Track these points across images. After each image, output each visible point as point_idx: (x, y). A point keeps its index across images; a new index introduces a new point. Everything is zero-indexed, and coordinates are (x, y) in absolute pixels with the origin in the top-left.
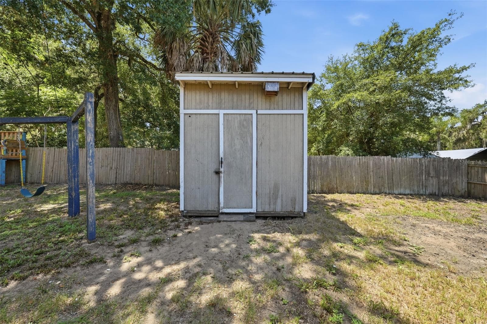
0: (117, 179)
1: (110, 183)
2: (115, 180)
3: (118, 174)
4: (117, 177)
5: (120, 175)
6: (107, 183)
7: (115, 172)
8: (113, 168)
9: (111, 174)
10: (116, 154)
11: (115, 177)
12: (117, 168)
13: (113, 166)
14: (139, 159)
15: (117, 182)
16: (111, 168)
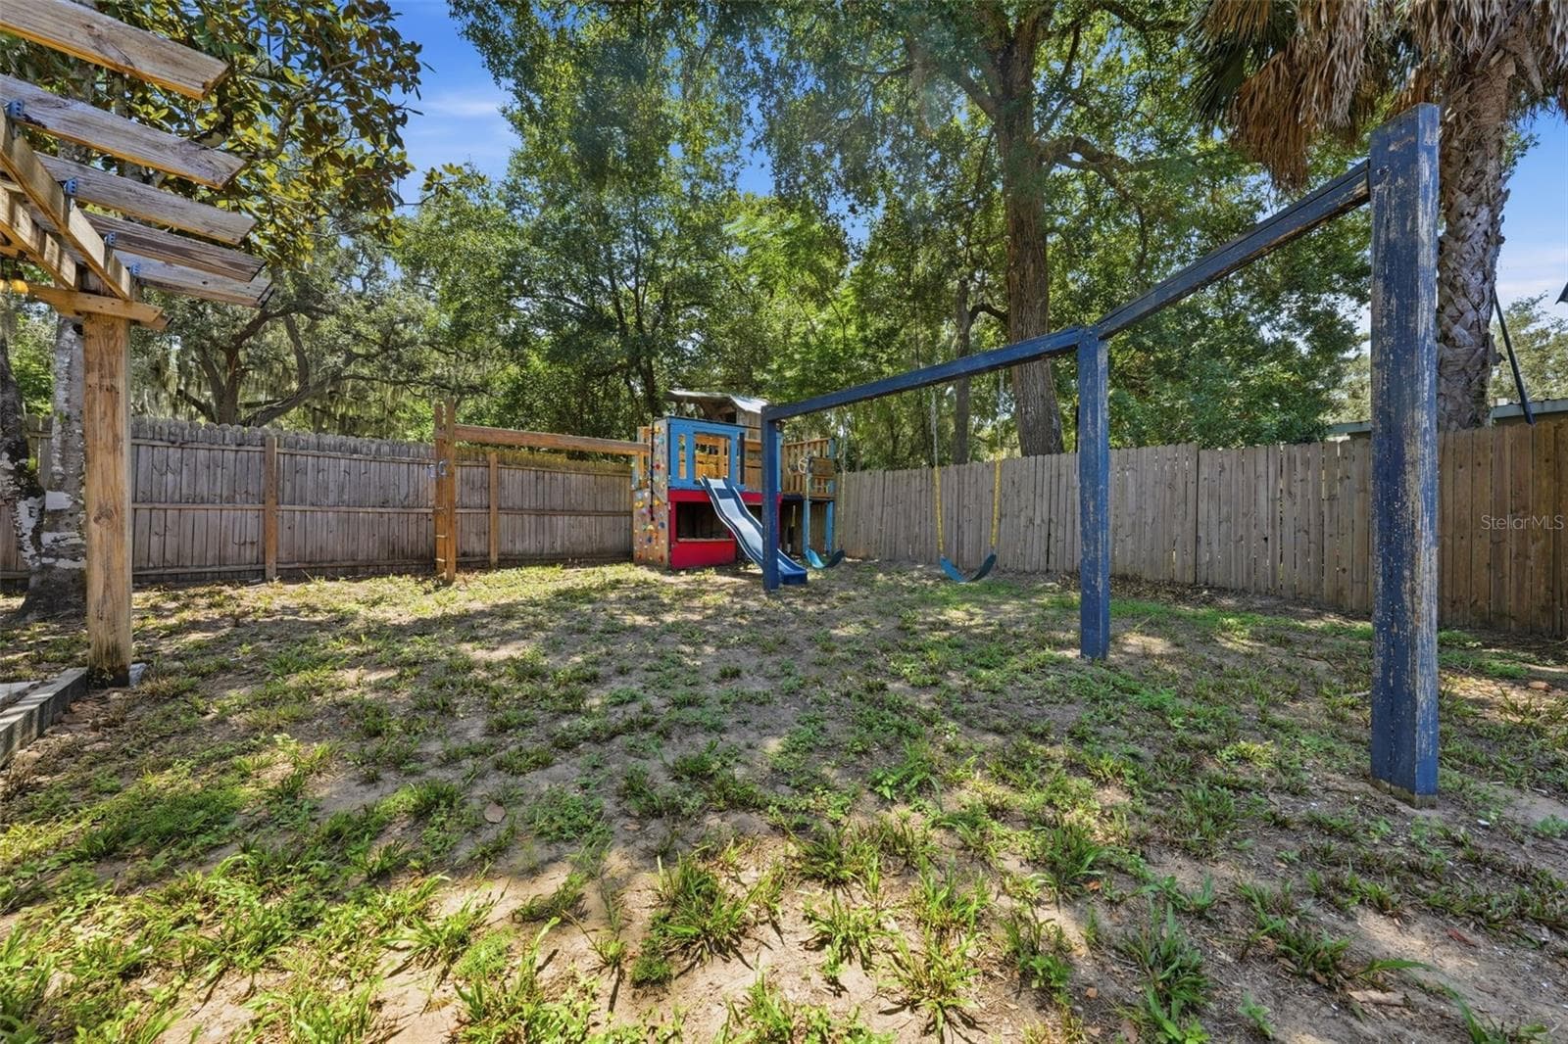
0: (1052, 557)
1: (1027, 568)
2: (1043, 559)
3: (1052, 540)
4: (1052, 550)
5: (1060, 544)
6: (1021, 567)
7: (1044, 534)
8: (1038, 521)
9: (1029, 539)
10: (1047, 476)
11: (1044, 549)
12: (1050, 520)
13: (1038, 513)
14: (1132, 489)
15: (1052, 566)
16: (1031, 521)
